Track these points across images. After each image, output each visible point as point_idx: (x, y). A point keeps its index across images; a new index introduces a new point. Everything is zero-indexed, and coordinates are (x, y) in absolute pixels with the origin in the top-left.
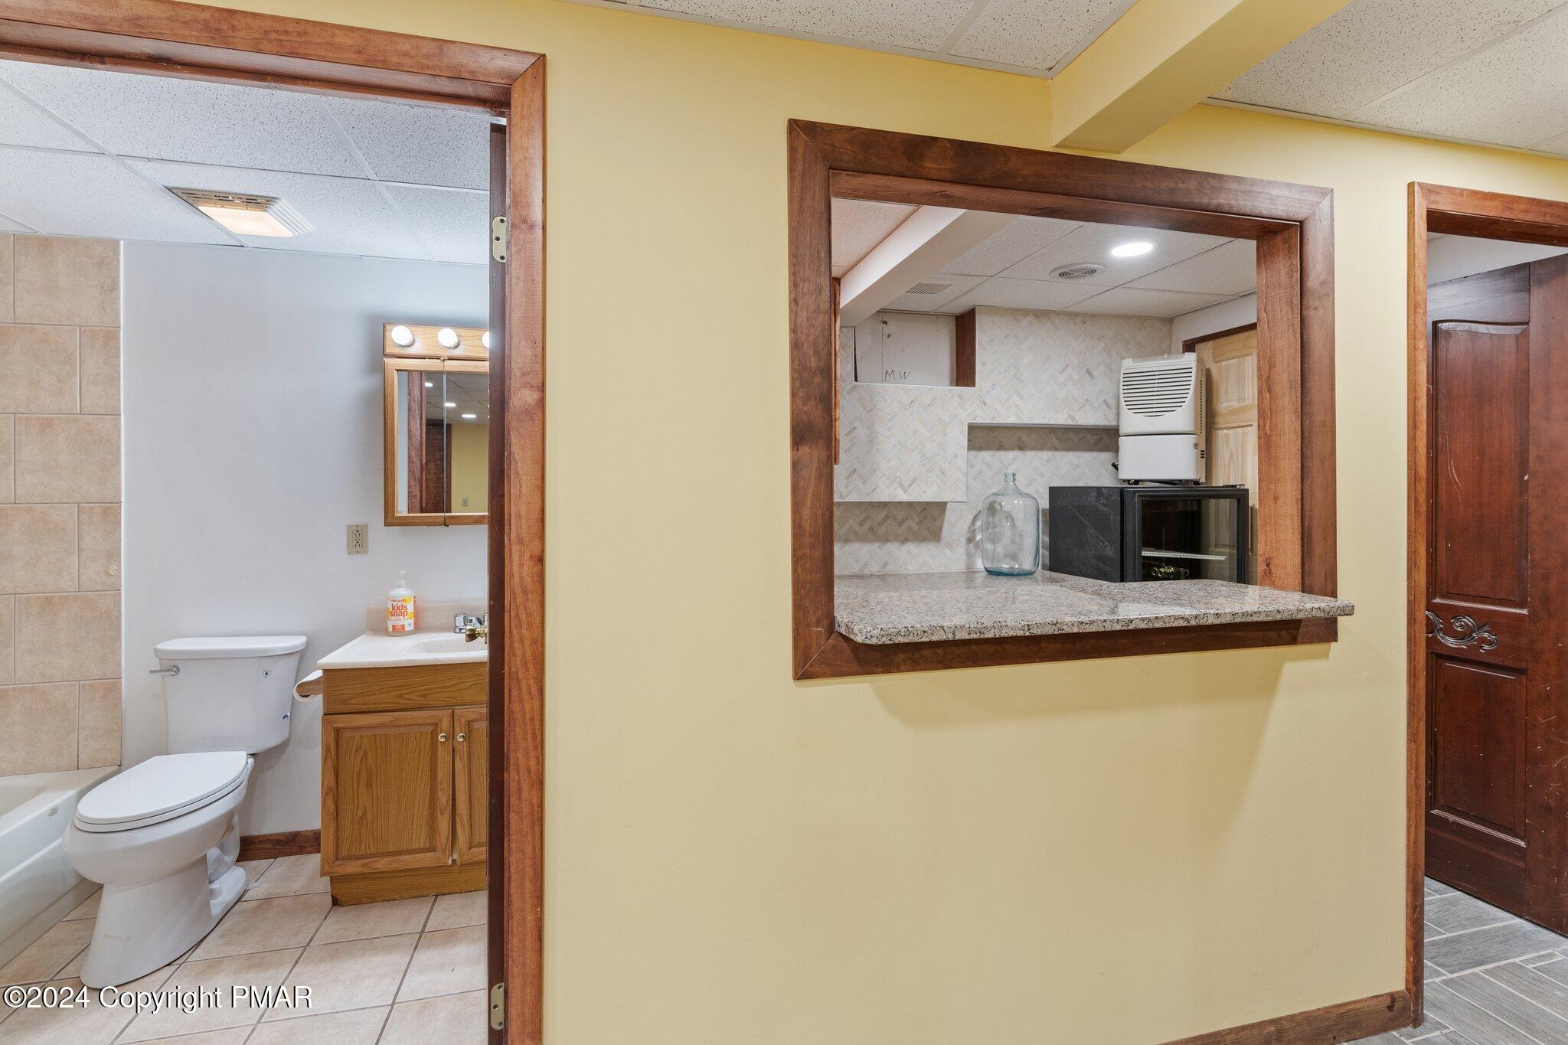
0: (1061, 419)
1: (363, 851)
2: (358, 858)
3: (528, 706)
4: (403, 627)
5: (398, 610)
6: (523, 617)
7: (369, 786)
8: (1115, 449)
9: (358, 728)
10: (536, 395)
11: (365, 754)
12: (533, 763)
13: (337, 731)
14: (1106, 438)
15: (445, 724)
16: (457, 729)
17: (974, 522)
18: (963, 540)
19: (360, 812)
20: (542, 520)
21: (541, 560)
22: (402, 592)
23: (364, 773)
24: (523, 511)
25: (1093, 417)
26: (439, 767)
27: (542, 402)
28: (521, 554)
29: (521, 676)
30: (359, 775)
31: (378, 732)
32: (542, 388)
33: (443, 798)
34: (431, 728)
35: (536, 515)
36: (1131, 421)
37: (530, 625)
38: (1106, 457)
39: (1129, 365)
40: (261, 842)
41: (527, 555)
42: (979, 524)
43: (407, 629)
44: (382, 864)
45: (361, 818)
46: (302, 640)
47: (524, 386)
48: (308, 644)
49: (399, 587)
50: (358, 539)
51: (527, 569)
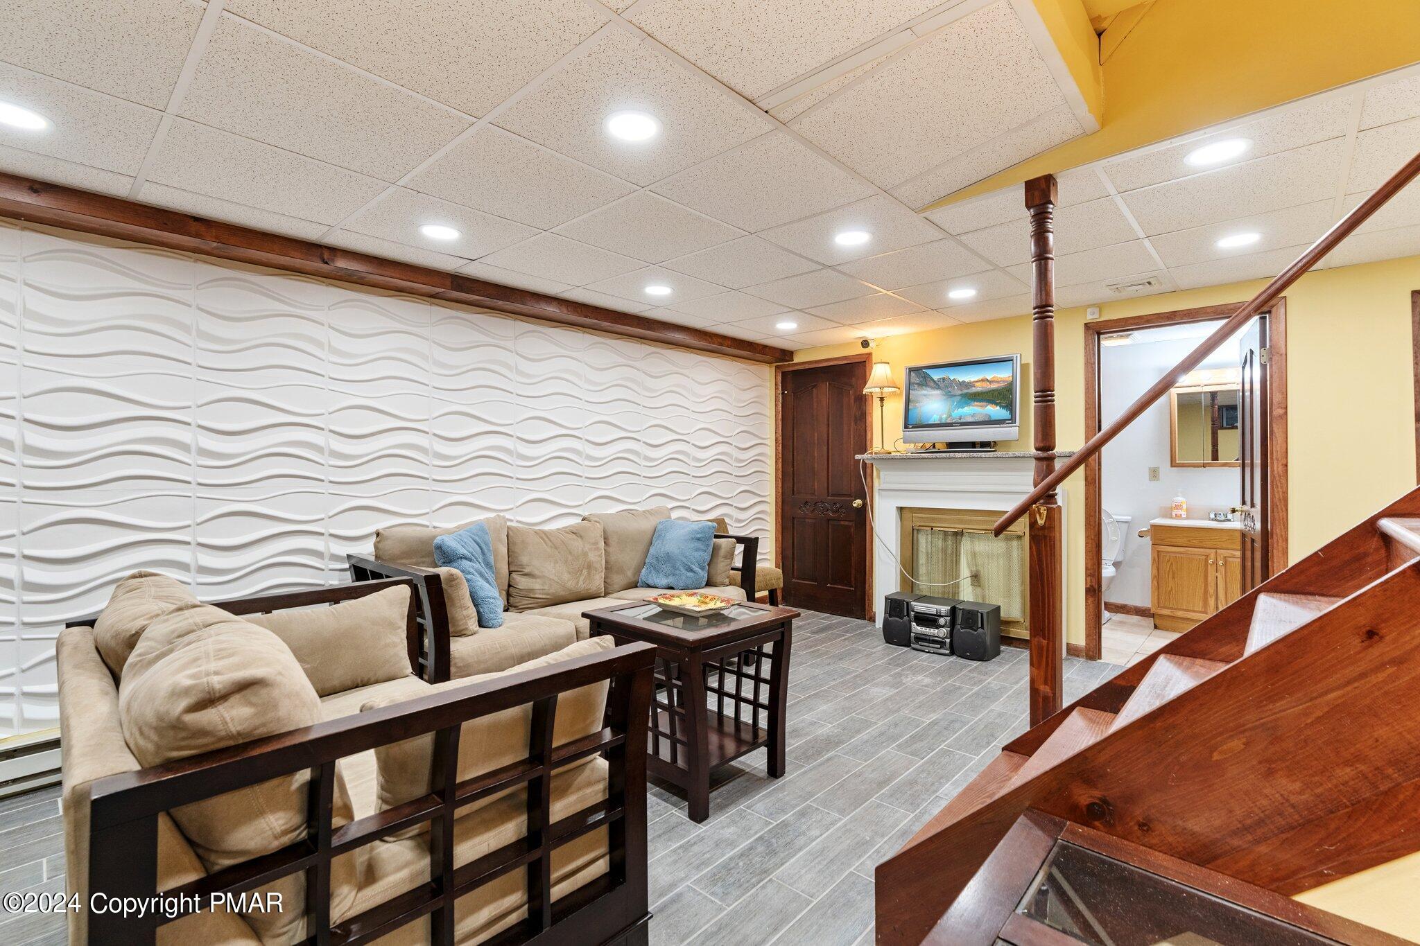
1: (1170, 606)
2: (1168, 608)
3: (1281, 514)
4: (1181, 515)
5: (1178, 507)
6: (1279, 484)
7: (1173, 578)
9: (1168, 552)
10: (1284, 411)
11: (1172, 564)
12: (1283, 533)
13: (1158, 552)
15: (1212, 556)
16: (1219, 559)
19: (1170, 589)
20: (1287, 452)
21: (1286, 466)
22: (1180, 499)
23: (1171, 573)
24: (1278, 449)
26: (1209, 575)
27: (1286, 413)
28: (1278, 464)
29: (1278, 504)
30: (1169, 571)
31: (1177, 555)
32: (1286, 408)
33: (1211, 590)
34: (1204, 557)
35: (1284, 450)
37: (1282, 487)
40: (1110, 605)
41: (1280, 464)
43: (1183, 516)
44: (1180, 614)
45: (1170, 592)
46: (1130, 518)
47: (1278, 408)
48: (1132, 519)
49: (1178, 496)
50: (1154, 474)
51: (1280, 468)
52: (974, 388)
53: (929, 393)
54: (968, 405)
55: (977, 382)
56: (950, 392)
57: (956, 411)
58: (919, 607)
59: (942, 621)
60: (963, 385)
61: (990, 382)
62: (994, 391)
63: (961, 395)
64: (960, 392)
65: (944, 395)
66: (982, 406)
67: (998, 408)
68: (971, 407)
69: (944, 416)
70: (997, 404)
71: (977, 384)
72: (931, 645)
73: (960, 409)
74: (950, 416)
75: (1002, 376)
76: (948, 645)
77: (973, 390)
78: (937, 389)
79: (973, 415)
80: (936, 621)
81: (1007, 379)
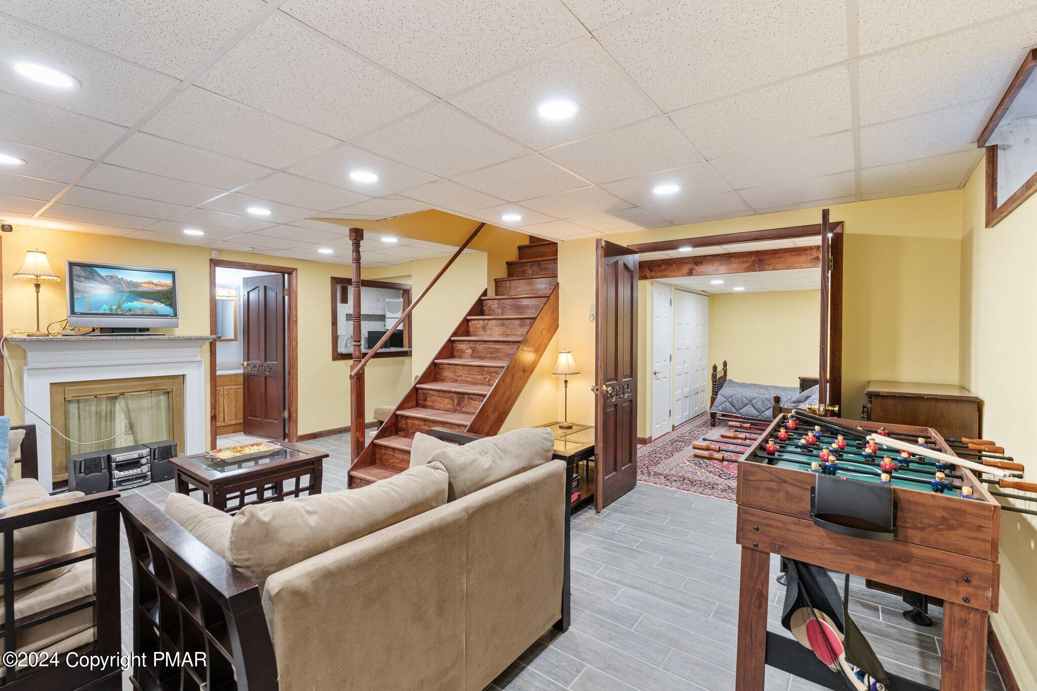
0: (371, 313)
8: (384, 321)
14: (382, 318)
15: (222, 390)
17: (347, 341)
18: (344, 346)
25: (379, 312)
36: (388, 315)
38: (382, 323)
39: (388, 300)
42: (348, 341)
51: (296, 343)
52: (141, 288)
53: (96, 286)
54: (137, 300)
55: (144, 283)
56: (119, 288)
57: (125, 304)
58: (119, 457)
59: (144, 461)
60: (130, 284)
61: (156, 285)
62: (159, 292)
63: (130, 292)
64: (128, 290)
65: (113, 290)
66: (149, 303)
67: (163, 305)
68: (139, 303)
69: (114, 307)
70: (162, 302)
71: (143, 285)
72: (134, 482)
73: (129, 303)
74: (119, 307)
75: (165, 282)
76: (149, 477)
77: (140, 289)
78: (106, 284)
79: (142, 309)
80: (138, 462)
81: (169, 285)
